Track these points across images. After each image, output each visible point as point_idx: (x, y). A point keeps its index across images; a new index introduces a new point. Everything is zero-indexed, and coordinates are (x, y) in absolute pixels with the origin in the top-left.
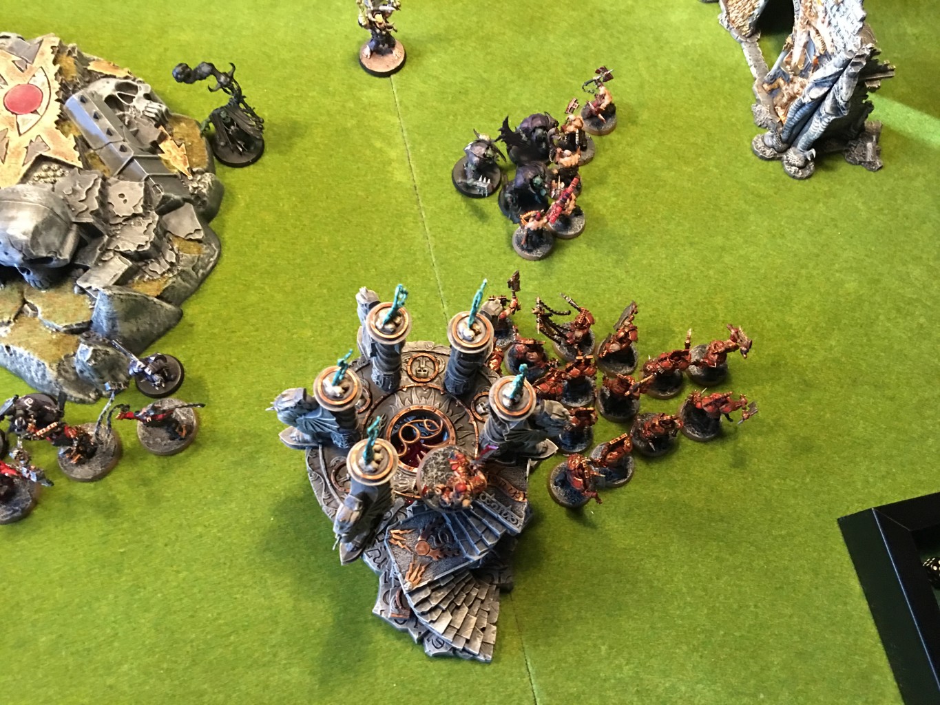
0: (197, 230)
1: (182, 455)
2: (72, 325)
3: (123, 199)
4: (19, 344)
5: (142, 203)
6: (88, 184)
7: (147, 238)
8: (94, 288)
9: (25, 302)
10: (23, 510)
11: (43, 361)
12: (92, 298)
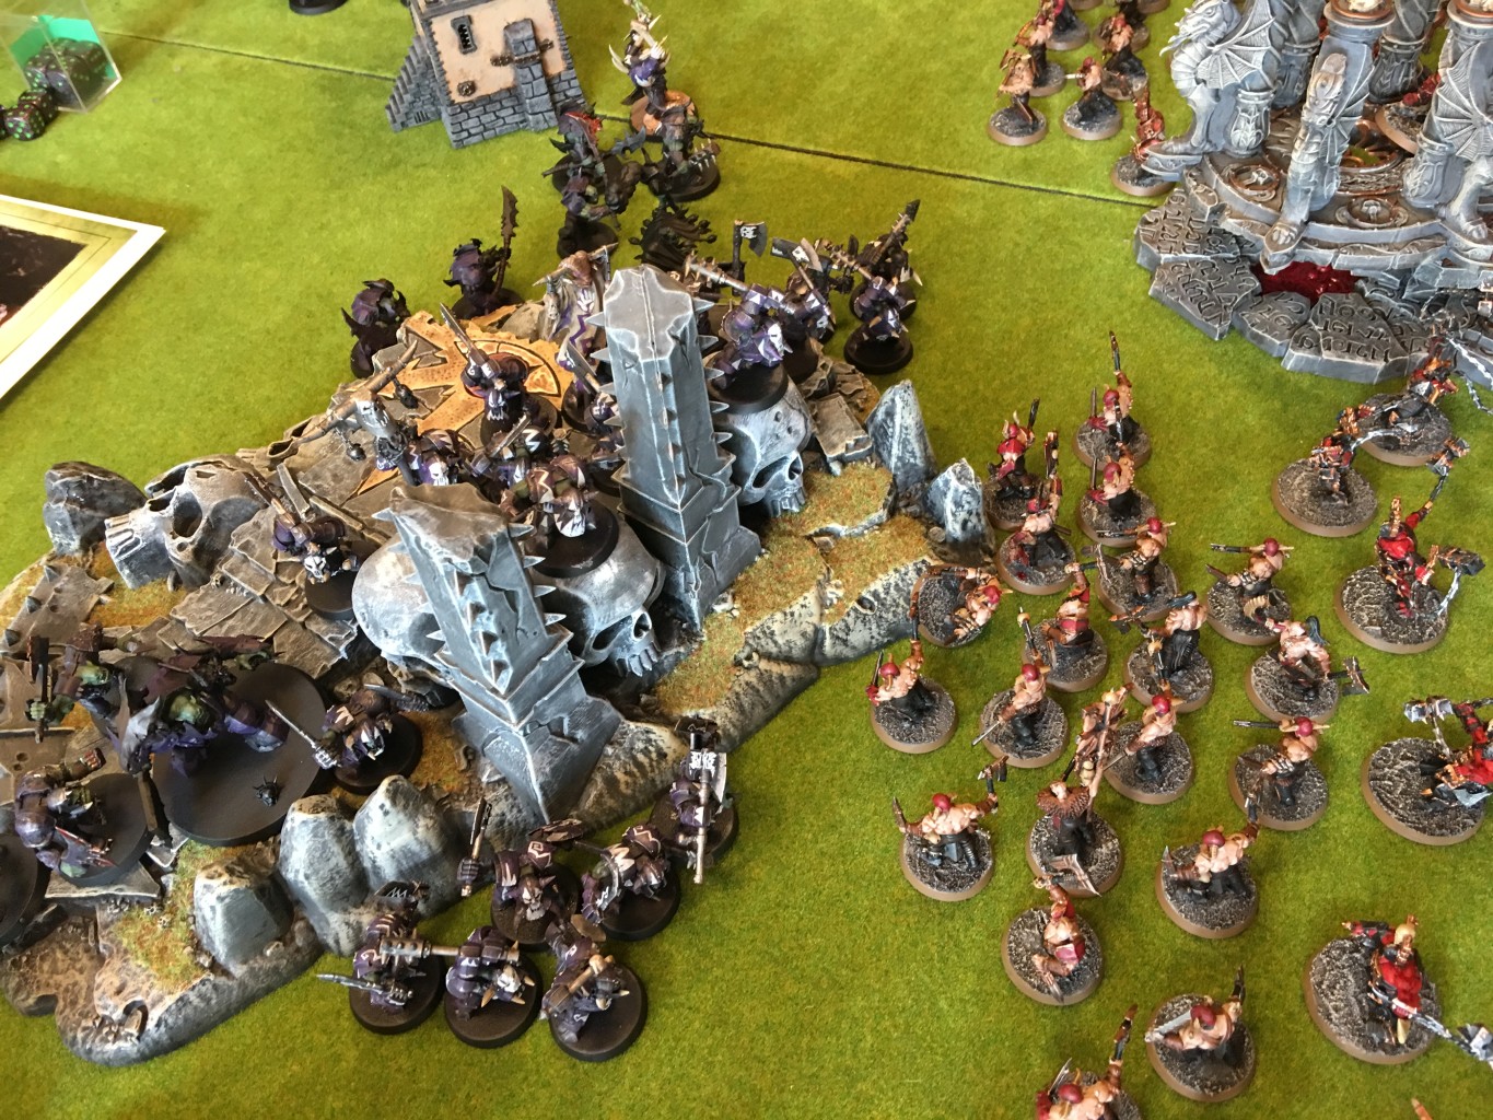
2: (886, 501)
4: (874, 576)
8: (852, 443)
9: (809, 538)
11: (920, 559)
12: (861, 458)
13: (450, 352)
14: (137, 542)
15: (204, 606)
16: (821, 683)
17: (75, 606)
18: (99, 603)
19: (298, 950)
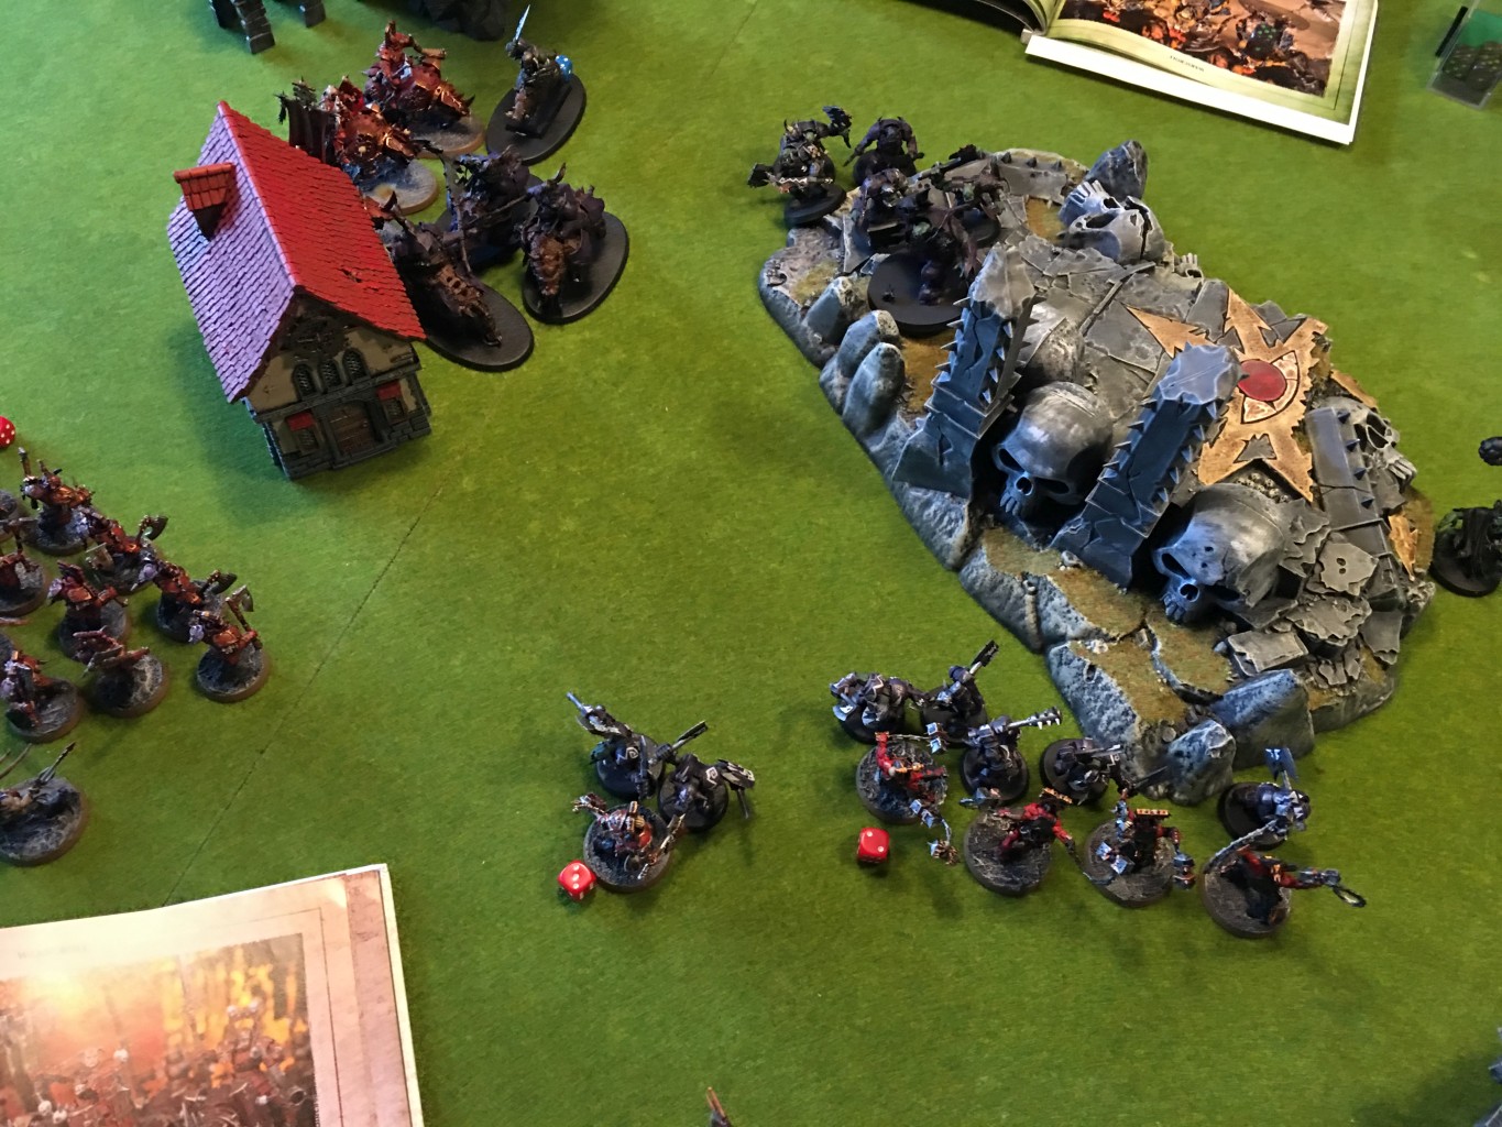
0: (1393, 652)
1: (1251, 944)
2: (1193, 688)
3: (1341, 567)
4: (1114, 674)
5: (1363, 584)
6: (1314, 527)
7: (1347, 632)
8: (1248, 658)
9: (1143, 625)
10: (1024, 886)
11: (1135, 712)
12: (1236, 668)
13: (1281, 348)
14: (1082, 201)
15: (1036, 248)
16: (1028, 654)
17: (1037, 187)
18: (1046, 201)
19: (819, 352)
